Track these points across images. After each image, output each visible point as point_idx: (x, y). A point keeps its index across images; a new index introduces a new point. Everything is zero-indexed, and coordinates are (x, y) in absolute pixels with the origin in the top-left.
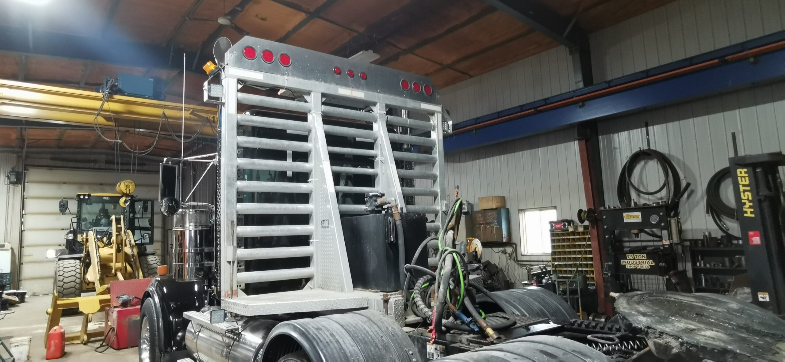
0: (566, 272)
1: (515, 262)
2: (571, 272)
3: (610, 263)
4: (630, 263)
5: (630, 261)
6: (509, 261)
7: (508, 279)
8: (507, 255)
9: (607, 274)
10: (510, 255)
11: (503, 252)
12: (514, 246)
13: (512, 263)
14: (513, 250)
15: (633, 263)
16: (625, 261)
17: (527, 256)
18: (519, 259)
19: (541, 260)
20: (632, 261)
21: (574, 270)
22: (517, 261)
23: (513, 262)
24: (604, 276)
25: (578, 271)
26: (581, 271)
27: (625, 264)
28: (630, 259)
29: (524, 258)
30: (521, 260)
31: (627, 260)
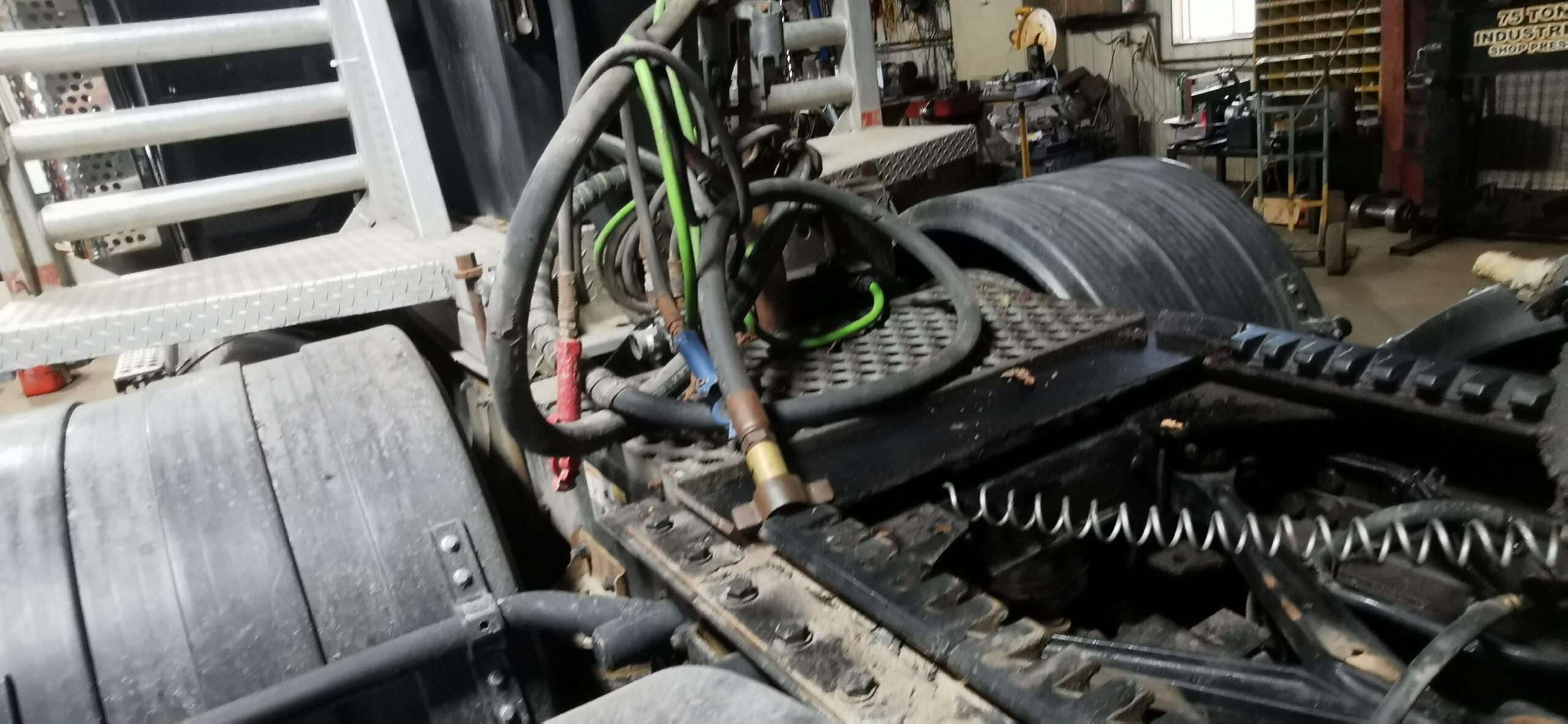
0: (1294, 83)
1: (1155, 64)
2: (1309, 82)
3: (1435, 46)
4: (1507, 38)
5: (1508, 31)
6: (1138, 64)
7: (1135, 112)
8: (1135, 48)
9: (1420, 81)
10: (1142, 49)
11: (1122, 41)
12: (1154, 21)
13: (1146, 69)
14: (1148, 34)
15: (1518, 36)
16: (1488, 33)
17: (1188, 47)
18: (1166, 56)
19: (1228, 54)
20: (1515, 31)
21: (1318, 77)
22: (1160, 62)
23: (1148, 65)
24: (1409, 87)
25: (1327, 79)
26: (1341, 77)
27: (1487, 42)
28: (1508, 26)
29: (1180, 54)
30: (1172, 58)
31: (1495, 32)
